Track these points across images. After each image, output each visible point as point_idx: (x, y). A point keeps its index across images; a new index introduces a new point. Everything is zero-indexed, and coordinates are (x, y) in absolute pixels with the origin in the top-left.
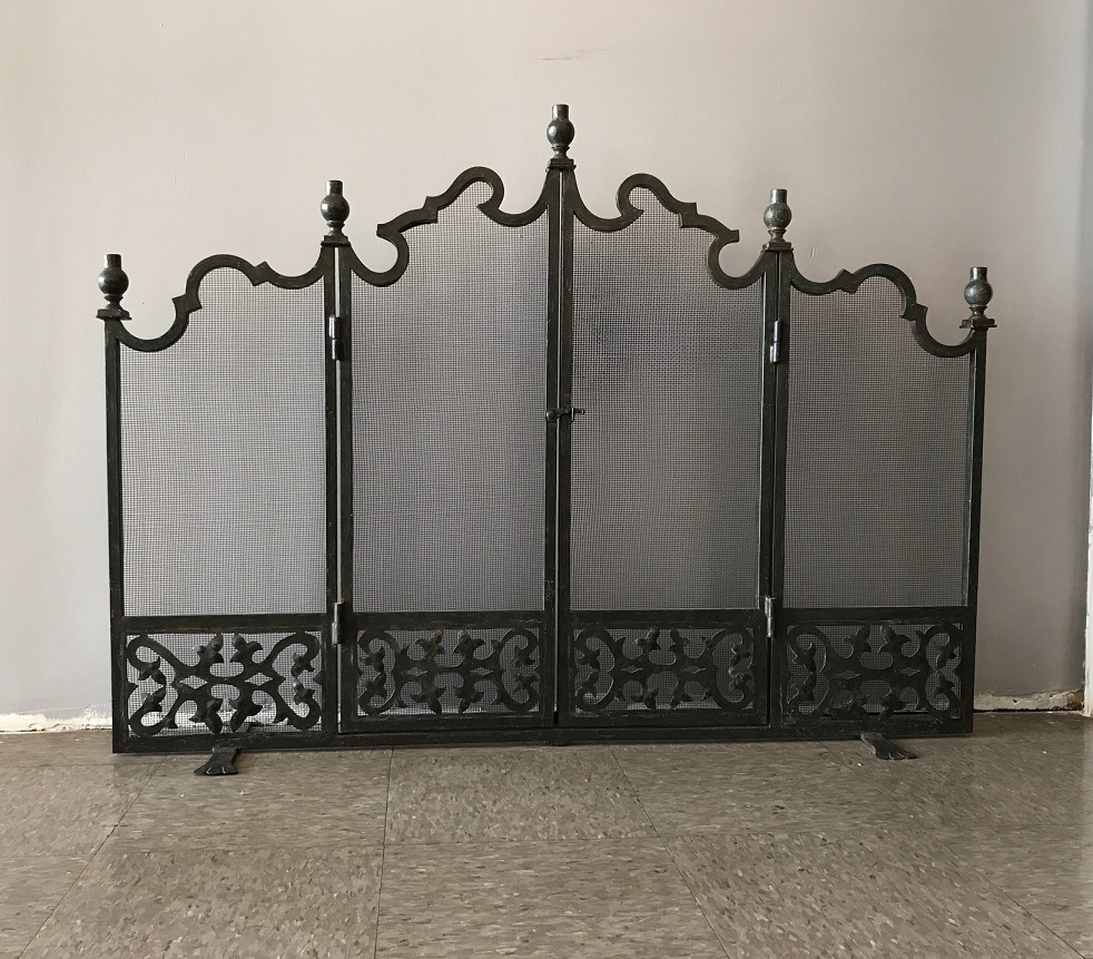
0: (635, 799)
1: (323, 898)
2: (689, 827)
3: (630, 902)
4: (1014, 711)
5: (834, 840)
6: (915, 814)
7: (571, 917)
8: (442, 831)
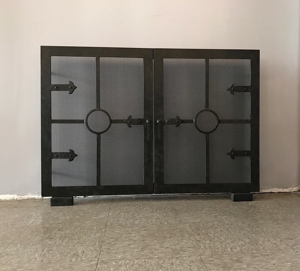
0: (177, 214)
1: (88, 239)
2: (191, 221)
3: (172, 239)
4: (283, 192)
5: (230, 224)
6: (253, 217)
7: (156, 243)
8: (123, 222)
